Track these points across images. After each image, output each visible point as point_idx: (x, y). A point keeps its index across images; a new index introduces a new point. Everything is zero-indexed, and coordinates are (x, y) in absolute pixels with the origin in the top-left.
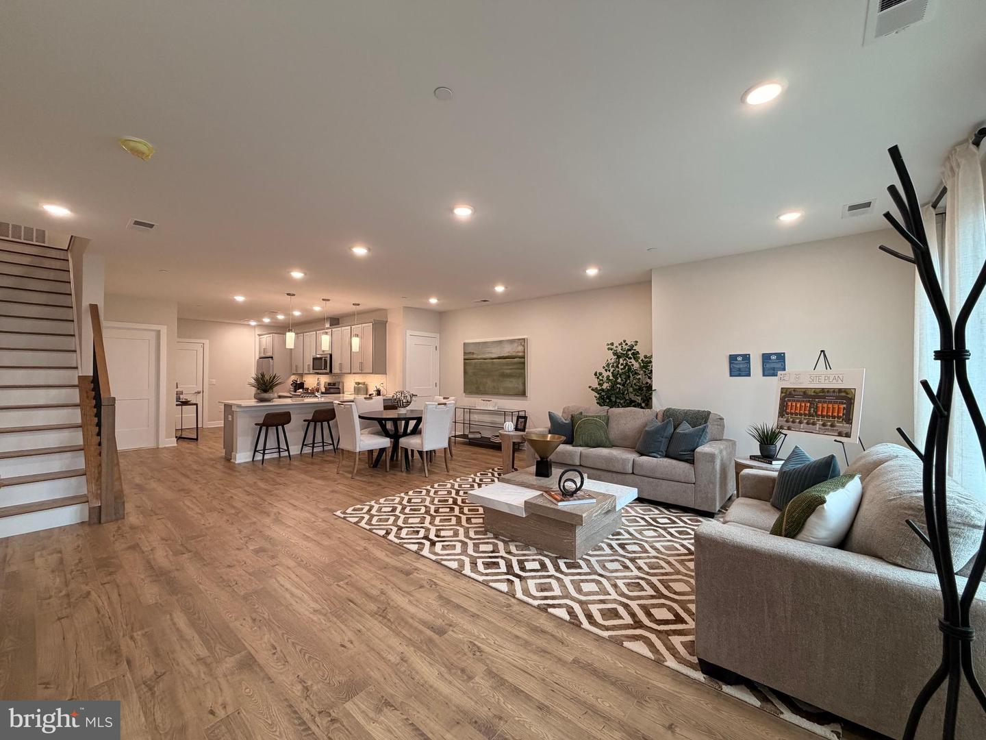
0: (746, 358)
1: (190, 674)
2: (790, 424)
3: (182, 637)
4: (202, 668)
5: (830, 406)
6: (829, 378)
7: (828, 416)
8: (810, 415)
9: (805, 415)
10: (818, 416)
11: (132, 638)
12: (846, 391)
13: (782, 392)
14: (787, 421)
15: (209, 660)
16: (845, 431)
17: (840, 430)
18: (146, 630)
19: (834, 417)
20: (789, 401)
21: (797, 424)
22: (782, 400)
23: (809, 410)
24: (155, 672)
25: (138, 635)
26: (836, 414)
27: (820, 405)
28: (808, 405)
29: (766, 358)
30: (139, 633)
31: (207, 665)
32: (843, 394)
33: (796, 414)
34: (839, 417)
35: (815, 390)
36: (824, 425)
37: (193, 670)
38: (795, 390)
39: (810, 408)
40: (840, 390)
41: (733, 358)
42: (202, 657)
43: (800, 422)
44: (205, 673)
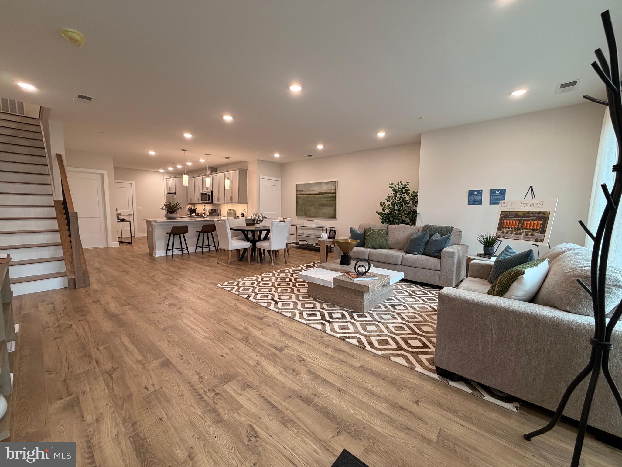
0: (480, 192)
1: (133, 368)
2: (505, 234)
3: (127, 349)
4: (140, 366)
5: (532, 222)
6: (533, 204)
7: (530, 229)
8: (518, 228)
9: (515, 228)
10: (523, 229)
11: (98, 349)
12: (544, 213)
13: (501, 214)
14: (503, 233)
15: (144, 362)
16: (540, 238)
17: (537, 237)
18: (107, 345)
19: (534, 230)
20: (505, 219)
21: (509, 234)
22: (501, 220)
23: (518, 226)
24: (113, 367)
25: (101, 348)
26: (535, 228)
27: (525, 222)
28: (518, 222)
29: (493, 192)
30: (102, 347)
31: (143, 364)
32: (542, 215)
33: (509, 228)
34: (537, 230)
35: (523, 213)
36: (527, 235)
37: (134, 366)
38: (510, 212)
39: (519, 224)
40: (540, 212)
41: (471, 193)
42: (139, 360)
43: (511, 233)
44: (141, 368)
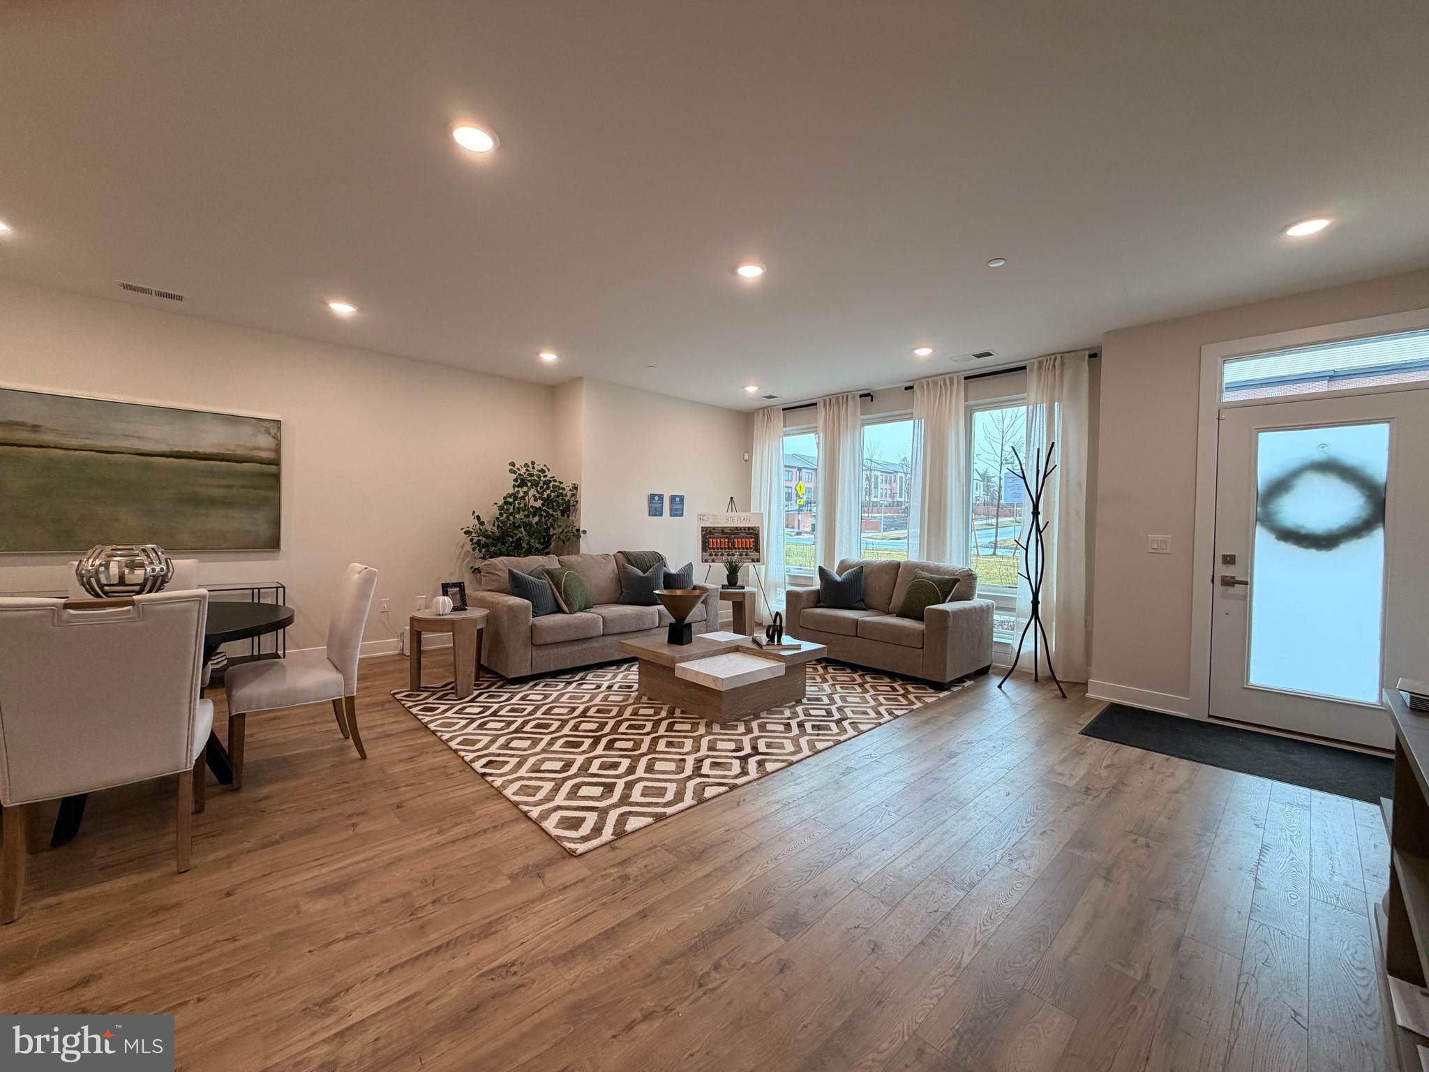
0: (661, 497)
2: (713, 557)
5: (743, 540)
6: (740, 519)
7: (743, 548)
8: (729, 548)
9: (725, 548)
10: (735, 548)
11: (1147, 976)
12: (753, 528)
13: (703, 531)
14: (711, 555)
16: (756, 558)
17: (752, 557)
18: (1118, 967)
19: (747, 548)
20: (710, 538)
21: (719, 557)
22: (704, 537)
23: (728, 545)
25: (1136, 973)
26: (740, 546)
27: (736, 540)
28: (727, 540)
29: (673, 498)
30: (1131, 973)
32: (752, 531)
33: (718, 548)
34: (750, 548)
35: (731, 529)
36: (741, 555)
38: (714, 528)
39: (728, 543)
40: (749, 528)
41: (652, 497)
43: (722, 555)
